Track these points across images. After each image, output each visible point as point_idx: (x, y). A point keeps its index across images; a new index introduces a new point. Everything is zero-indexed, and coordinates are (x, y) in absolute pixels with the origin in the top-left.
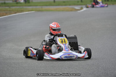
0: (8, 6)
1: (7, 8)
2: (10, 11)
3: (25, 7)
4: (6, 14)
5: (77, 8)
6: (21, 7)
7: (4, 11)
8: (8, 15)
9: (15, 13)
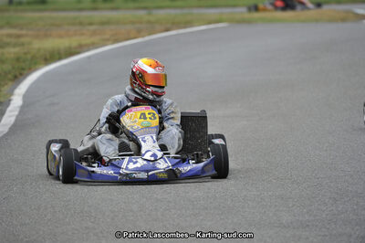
0: (145, 8)
1: (142, 13)
2: (149, 22)
3: (195, 11)
4: (139, 33)
5: (361, 10)
6: (185, 11)
7: (133, 23)
8: (143, 37)
9: (167, 30)
